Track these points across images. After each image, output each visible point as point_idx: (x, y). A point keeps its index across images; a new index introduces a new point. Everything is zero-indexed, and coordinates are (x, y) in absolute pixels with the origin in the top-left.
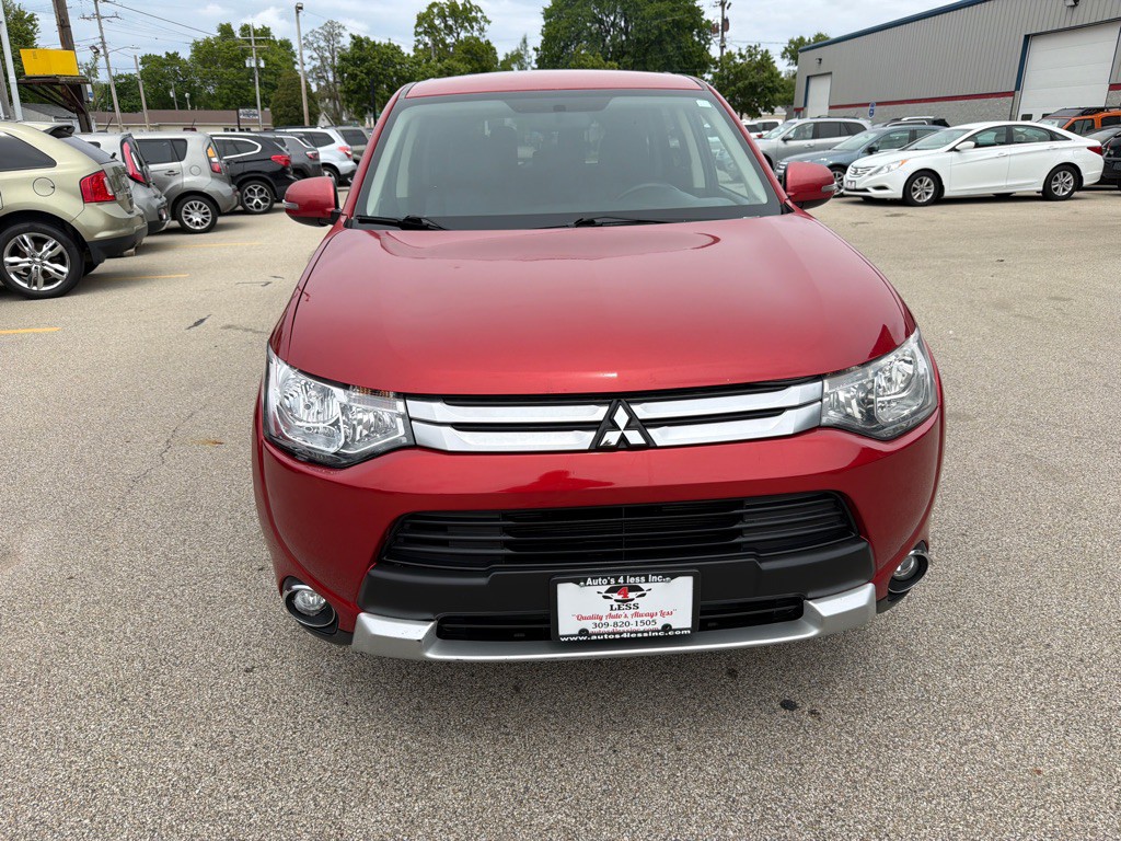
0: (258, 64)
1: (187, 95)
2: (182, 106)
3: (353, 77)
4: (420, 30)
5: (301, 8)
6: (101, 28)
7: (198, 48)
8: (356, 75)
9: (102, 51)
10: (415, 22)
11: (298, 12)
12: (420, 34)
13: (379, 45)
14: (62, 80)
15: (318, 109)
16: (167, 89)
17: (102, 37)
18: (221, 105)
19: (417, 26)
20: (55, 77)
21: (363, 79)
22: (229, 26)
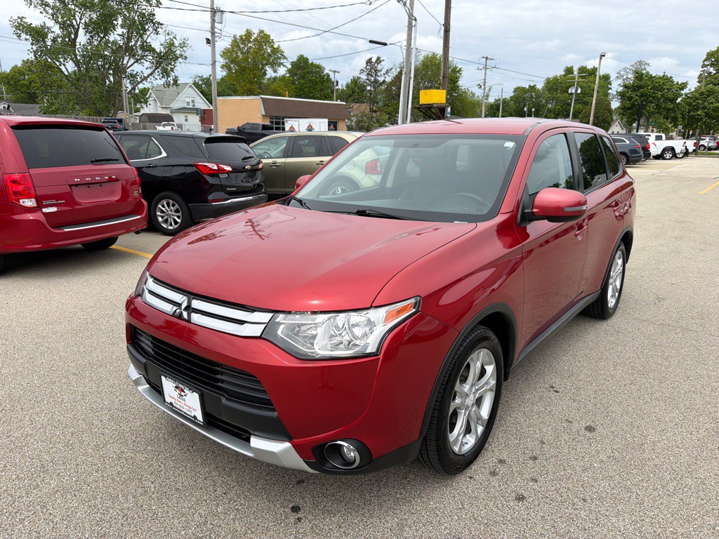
0: (576, 91)
1: (533, 110)
2: (530, 115)
3: (630, 98)
4: (706, 63)
5: (604, 56)
6: (485, 74)
7: (548, 81)
8: (632, 98)
9: (483, 87)
10: (705, 57)
11: (601, 58)
12: (706, 66)
13: (655, 77)
14: (435, 106)
15: (612, 119)
16: (524, 106)
17: (485, 79)
18: (553, 116)
19: (705, 60)
20: (432, 104)
21: (636, 100)
22: (572, 67)
